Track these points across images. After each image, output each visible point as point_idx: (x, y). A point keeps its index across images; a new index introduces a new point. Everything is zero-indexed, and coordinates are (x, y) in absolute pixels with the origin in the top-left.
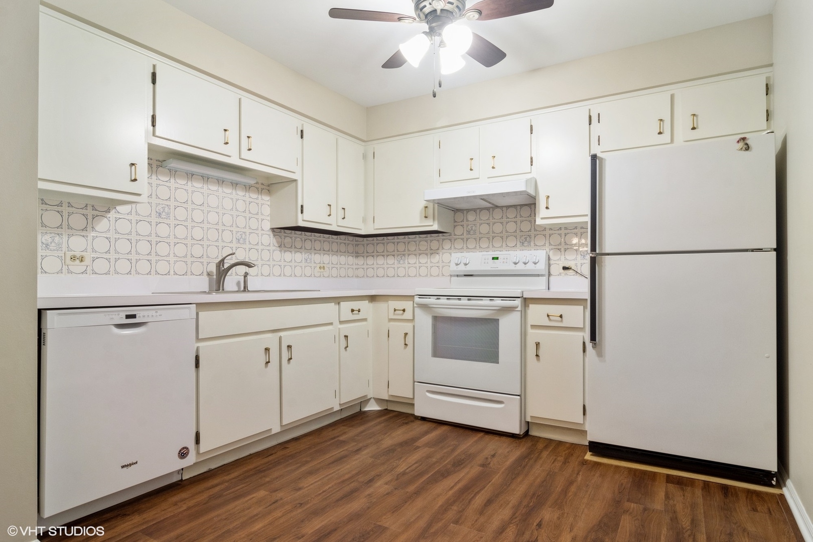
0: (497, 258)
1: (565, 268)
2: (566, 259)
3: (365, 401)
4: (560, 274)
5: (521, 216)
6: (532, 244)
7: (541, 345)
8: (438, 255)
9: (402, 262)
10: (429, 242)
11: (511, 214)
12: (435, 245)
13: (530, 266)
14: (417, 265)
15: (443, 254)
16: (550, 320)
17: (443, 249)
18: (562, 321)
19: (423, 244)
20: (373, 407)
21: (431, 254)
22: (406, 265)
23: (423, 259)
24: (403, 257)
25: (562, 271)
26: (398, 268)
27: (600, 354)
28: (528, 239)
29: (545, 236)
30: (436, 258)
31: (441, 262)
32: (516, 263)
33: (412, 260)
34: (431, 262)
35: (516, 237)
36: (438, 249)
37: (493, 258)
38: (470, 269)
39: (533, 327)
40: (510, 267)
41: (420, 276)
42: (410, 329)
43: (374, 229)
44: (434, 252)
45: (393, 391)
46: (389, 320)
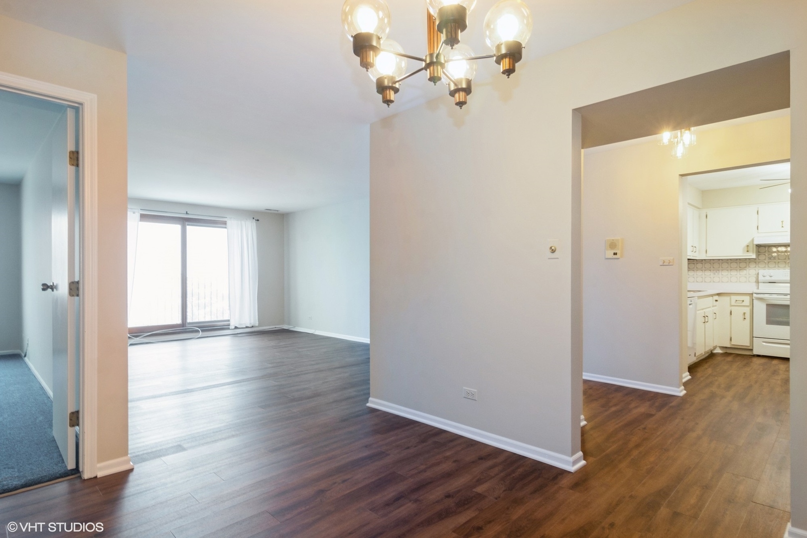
3: (715, 348)
9: (716, 274)
12: (742, 265)
14: (729, 276)
15: (749, 270)
17: (749, 267)
19: (734, 265)
20: (718, 351)
21: (741, 271)
22: (720, 276)
23: (734, 273)
24: (718, 271)
26: (714, 277)
30: (744, 272)
31: (747, 274)
33: (725, 273)
34: (740, 274)
36: (744, 267)
38: (774, 279)
41: (731, 282)
42: (747, 310)
43: (706, 257)
44: (741, 269)
45: (734, 342)
46: (731, 306)
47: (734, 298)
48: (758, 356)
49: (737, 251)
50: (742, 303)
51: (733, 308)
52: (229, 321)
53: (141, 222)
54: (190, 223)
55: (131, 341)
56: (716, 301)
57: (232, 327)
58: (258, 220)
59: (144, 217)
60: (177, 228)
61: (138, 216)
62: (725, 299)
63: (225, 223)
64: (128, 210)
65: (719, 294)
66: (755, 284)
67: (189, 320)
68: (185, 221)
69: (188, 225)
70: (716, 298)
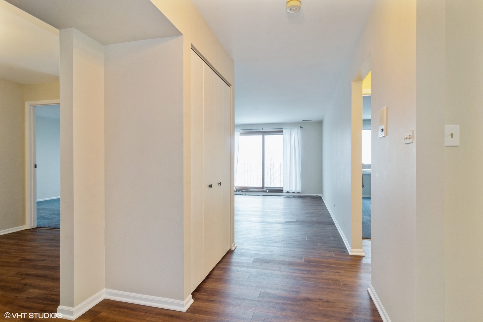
52: (282, 188)
53: (241, 136)
54: (266, 134)
55: (236, 193)
57: (284, 192)
58: (302, 128)
59: (242, 134)
60: (260, 137)
61: (239, 133)
63: (281, 132)
64: (235, 131)
67: (266, 186)
68: (264, 133)
69: (265, 135)
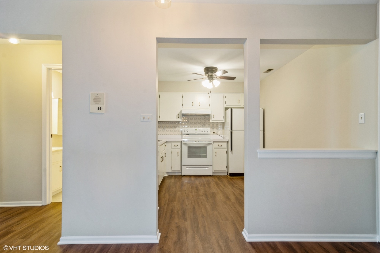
0: (197, 130)
1: (214, 133)
2: (214, 130)
4: (212, 134)
5: (202, 118)
6: (205, 126)
7: (217, 153)
8: (176, 128)
10: (173, 124)
11: (199, 117)
12: (175, 125)
13: (206, 132)
14: (169, 131)
15: (178, 128)
16: (219, 146)
17: (178, 126)
18: (222, 146)
19: (171, 125)
20: (166, 175)
21: (174, 128)
22: (165, 131)
23: (171, 129)
24: (164, 129)
25: (213, 133)
26: (162, 132)
27: (232, 154)
28: (204, 125)
29: (208, 124)
30: (176, 129)
31: (177, 130)
32: (202, 131)
33: (167, 129)
34: (174, 130)
35: (201, 124)
36: (177, 126)
37: (196, 130)
38: (188, 133)
39: (214, 148)
40: (200, 132)
41: (170, 134)
42: (179, 150)
43: (159, 120)
44: (175, 127)
45: (173, 169)
46: (172, 148)
47: (173, 144)
48: (184, 176)
49: (174, 118)
50: (177, 146)
51: (173, 149)
56: (166, 146)
62: (169, 145)
65: (166, 142)
66: (180, 135)
70: (165, 144)
